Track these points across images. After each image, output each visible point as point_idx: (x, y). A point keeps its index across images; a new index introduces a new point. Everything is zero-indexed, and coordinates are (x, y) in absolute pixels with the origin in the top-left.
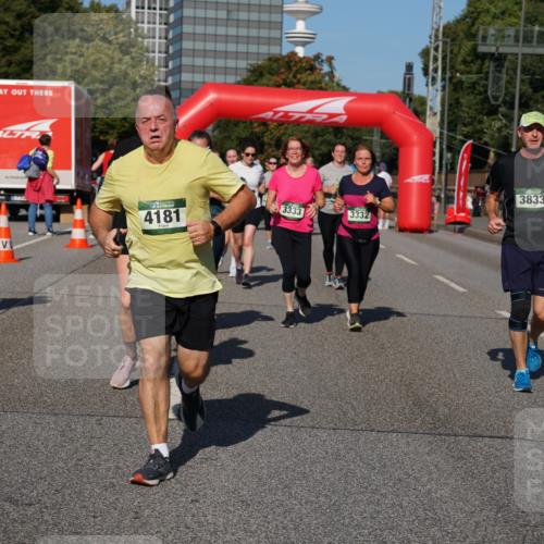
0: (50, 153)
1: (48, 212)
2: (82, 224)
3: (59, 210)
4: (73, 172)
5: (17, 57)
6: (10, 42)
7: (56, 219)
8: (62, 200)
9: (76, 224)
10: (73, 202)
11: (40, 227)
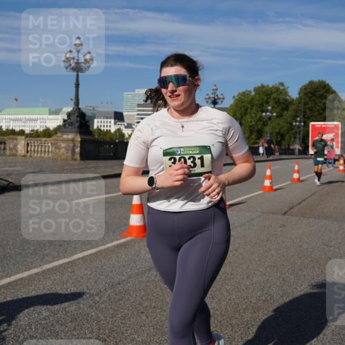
0: (334, 144)
1: (333, 161)
2: (342, 165)
3: (335, 160)
4: (339, 149)
5: (323, 116)
6: (321, 112)
7: (334, 163)
8: (337, 158)
9: (341, 165)
10: (340, 158)
11: (330, 165)
